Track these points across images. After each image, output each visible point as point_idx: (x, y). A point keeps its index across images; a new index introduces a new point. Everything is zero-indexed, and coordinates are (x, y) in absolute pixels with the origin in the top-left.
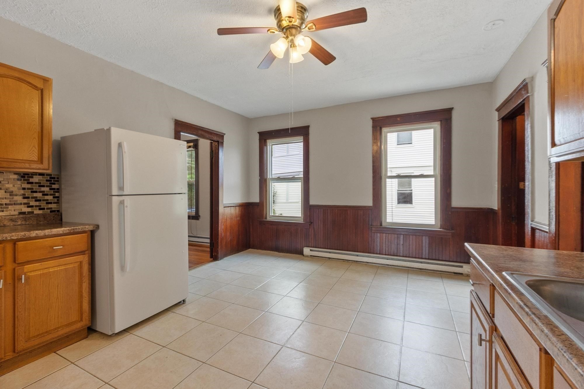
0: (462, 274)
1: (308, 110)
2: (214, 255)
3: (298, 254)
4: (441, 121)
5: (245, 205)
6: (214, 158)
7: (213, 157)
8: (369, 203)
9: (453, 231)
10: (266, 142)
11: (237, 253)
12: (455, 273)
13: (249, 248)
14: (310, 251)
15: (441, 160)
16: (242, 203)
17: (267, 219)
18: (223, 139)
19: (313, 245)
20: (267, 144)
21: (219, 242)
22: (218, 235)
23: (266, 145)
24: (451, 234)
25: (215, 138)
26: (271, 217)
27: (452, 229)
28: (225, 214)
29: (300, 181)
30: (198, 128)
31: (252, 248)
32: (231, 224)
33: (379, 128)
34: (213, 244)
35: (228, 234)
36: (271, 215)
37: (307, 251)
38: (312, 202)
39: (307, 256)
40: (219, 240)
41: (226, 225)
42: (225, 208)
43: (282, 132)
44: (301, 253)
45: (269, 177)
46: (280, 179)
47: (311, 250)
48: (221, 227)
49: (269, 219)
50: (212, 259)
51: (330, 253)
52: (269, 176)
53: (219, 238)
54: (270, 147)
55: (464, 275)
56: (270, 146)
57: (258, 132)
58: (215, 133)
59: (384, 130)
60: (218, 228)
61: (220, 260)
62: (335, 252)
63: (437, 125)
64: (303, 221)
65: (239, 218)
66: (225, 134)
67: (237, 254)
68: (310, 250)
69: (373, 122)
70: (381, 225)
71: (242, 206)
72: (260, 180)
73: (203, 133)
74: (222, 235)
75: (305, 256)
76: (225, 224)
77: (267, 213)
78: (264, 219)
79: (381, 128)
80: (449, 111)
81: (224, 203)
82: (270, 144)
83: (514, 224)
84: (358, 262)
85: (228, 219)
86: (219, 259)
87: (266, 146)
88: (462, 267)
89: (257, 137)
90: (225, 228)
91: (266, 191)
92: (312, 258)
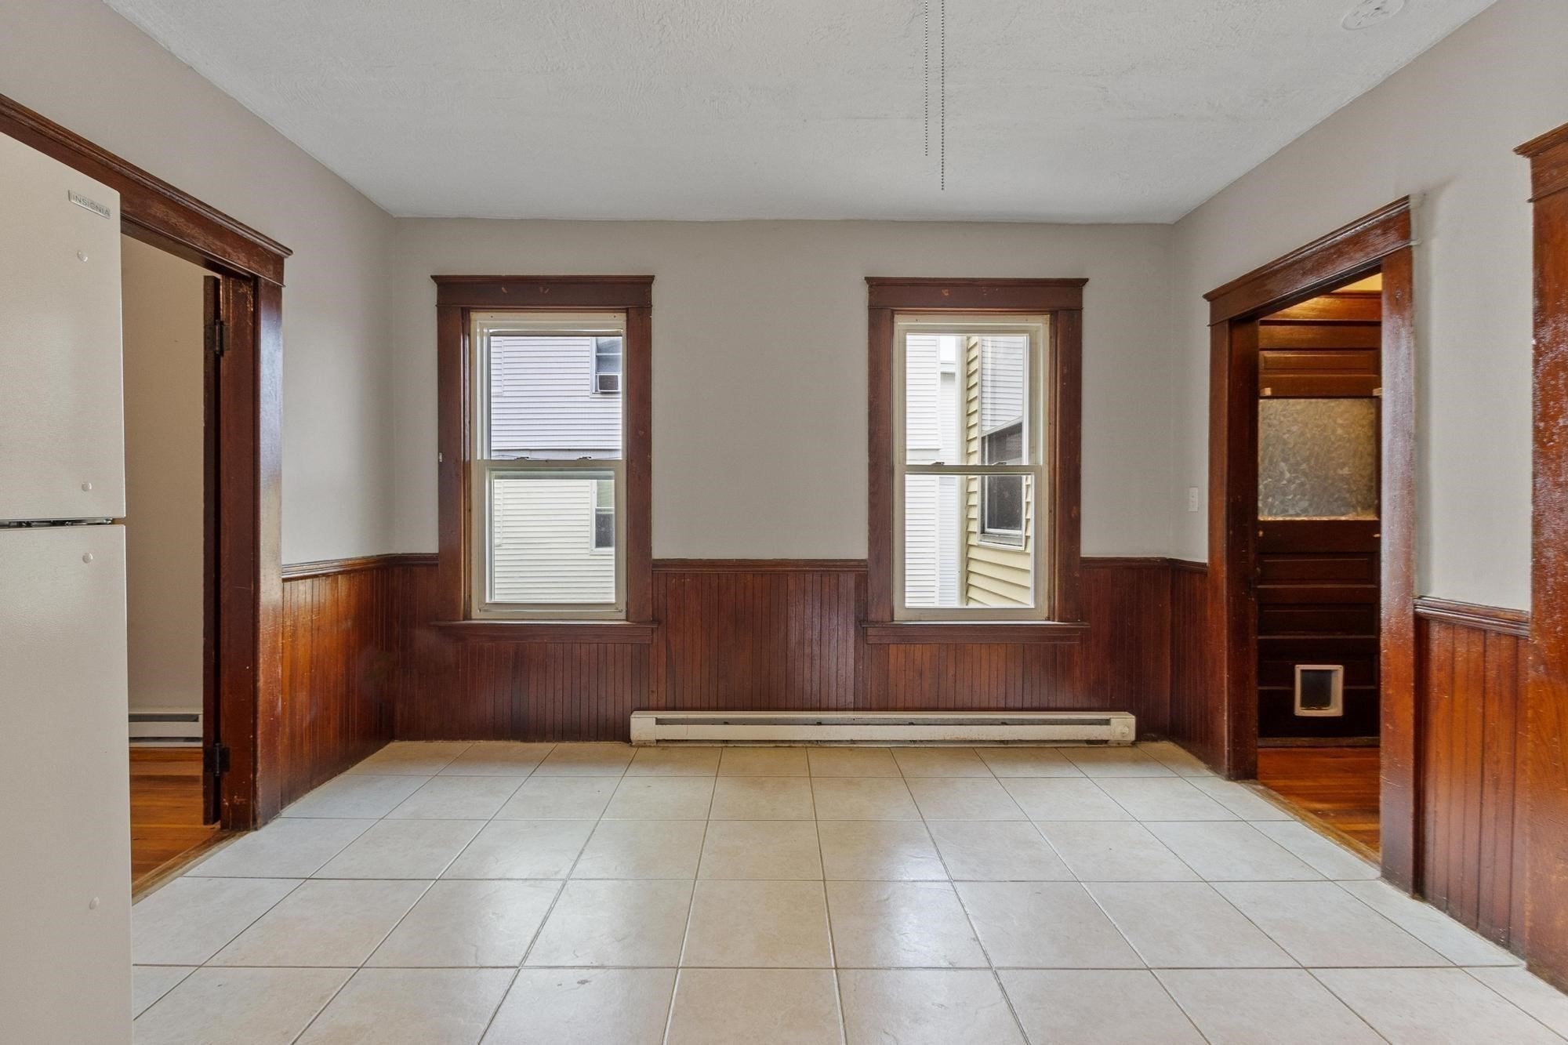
0: (1106, 742)
1: (644, 222)
2: (232, 804)
3: (606, 740)
4: (1051, 314)
5: (373, 568)
6: (227, 354)
7: (222, 352)
8: (857, 548)
9: (1086, 625)
10: (470, 321)
11: (340, 772)
12: (1089, 742)
13: (391, 737)
14: (657, 724)
16: (363, 558)
17: (474, 616)
18: (279, 274)
19: (662, 703)
20: (472, 327)
21: (259, 741)
22: (255, 712)
23: (466, 330)
24: (1080, 633)
25: (240, 262)
26: (486, 611)
27: (1083, 620)
28: (287, 610)
29: (612, 473)
30: (145, 187)
31: (402, 738)
32: (315, 653)
33: (885, 314)
34: (225, 754)
35: (302, 696)
36: (488, 601)
37: (643, 725)
38: (663, 548)
39: (644, 745)
40: (259, 732)
41: (294, 664)
42: (288, 584)
43: (541, 289)
44: (620, 733)
45: (479, 458)
46: (526, 467)
47: (659, 722)
48: (270, 672)
49: (478, 616)
50: (218, 825)
51: (726, 723)
52: (480, 454)
53: (260, 722)
54: (482, 341)
55: (1111, 745)
56: (485, 339)
57: (432, 277)
58: (240, 237)
59: (901, 322)
60: (255, 681)
61: (265, 823)
62: (749, 719)
63: (1040, 325)
64: (627, 620)
65: (350, 623)
66: (289, 252)
67: (342, 776)
68: (657, 720)
69: (871, 293)
70: (890, 619)
71: (362, 570)
72: (440, 465)
73: (174, 221)
74: (272, 705)
75: (634, 744)
76: (287, 653)
77: (470, 596)
78: (461, 618)
79: (890, 316)
80: (1074, 287)
81: (285, 560)
82: (485, 331)
83: (1253, 599)
84: (823, 745)
85: (301, 632)
86: (259, 821)
87: (469, 335)
88: (1107, 722)
89: (429, 295)
90: (287, 673)
91: (470, 510)
92: (663, 748)
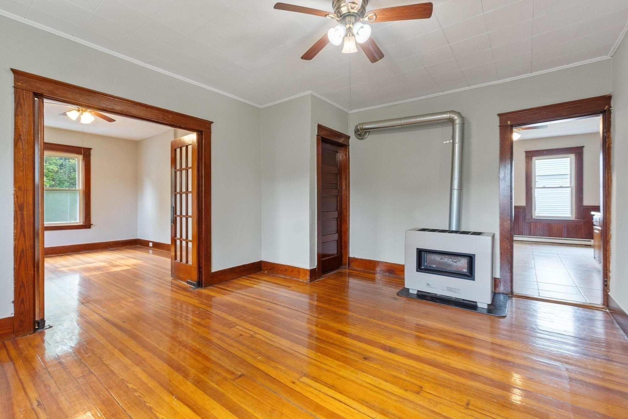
0: (590, 245)
4: (576, 154)
8: (523, 204)
9: (585, 220)
15: (575, 177)
24: (583, 222)
27: (584, 219)
33: (530, 157)
55: (592, 246)
63: (572, 156)
70: (532, 217)
79: (532, 157)
80: (582, 148)
88: (590, 241)
